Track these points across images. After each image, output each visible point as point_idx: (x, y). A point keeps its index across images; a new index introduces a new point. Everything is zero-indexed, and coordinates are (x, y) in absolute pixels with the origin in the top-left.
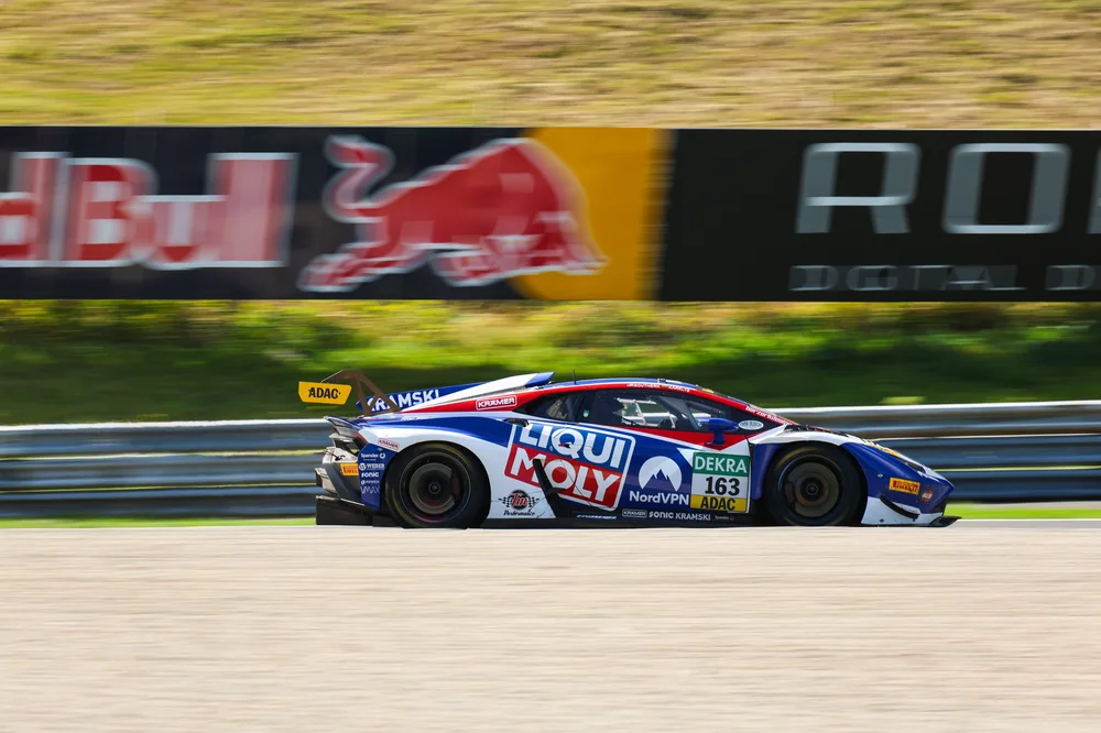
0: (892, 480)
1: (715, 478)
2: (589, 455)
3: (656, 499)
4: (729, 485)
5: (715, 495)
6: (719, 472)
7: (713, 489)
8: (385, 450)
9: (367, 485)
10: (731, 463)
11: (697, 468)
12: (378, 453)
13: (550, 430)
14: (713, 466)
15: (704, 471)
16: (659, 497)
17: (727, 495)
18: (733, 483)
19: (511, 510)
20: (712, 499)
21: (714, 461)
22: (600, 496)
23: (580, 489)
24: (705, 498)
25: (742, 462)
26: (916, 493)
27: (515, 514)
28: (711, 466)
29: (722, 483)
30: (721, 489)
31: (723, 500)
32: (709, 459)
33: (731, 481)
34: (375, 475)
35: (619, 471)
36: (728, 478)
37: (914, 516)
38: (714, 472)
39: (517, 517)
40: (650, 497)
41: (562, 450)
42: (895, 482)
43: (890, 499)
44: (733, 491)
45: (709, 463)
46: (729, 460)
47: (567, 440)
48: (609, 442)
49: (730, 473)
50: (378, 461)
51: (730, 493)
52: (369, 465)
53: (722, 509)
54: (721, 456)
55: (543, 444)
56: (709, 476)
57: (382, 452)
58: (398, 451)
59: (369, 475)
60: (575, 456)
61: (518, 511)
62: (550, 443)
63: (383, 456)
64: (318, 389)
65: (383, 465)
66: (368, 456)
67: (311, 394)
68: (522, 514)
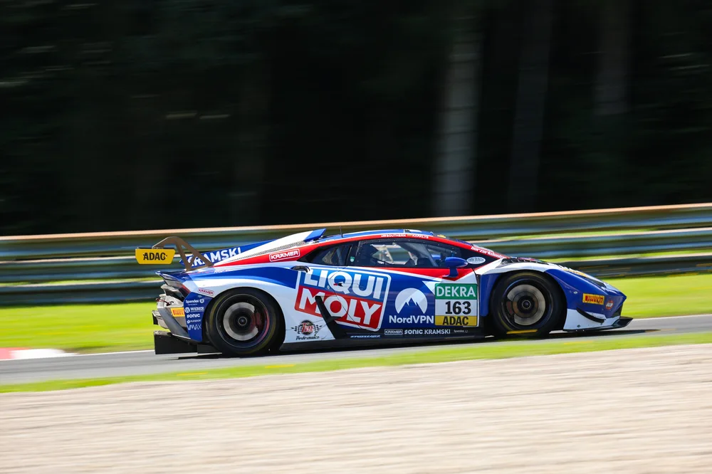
0: (584, 295)
1: (453, 302)
2: (357, 291)
3: (410, 320)
4: (463, 307)
5: (453, 314)
6: (455, 297)
7: (452, 310)
8: (203, 296)
9: (191, 323)
10: (463, 290)
11: (438, 295)
12: (199, 299)
13: (327, 273)
14: (450, 293)
15: (444, 297)
16: (411, 319)
17: (462, 314)
18: (466, 305)
19: (301, 335)
20: (451, 318)
21: (451, 289)
22: (367, 320)
23: (351, 317)
24: (446, 318)
25: (471, 288)
26: (602, 304)
27: (304, 338)
28: (448, 293)
29: (457, 305)
30: (457, 310)
31: (459, 318)
32: (446, 288)
33: (464, 303)
34: (197, 316)
35: (380, 302)
36: (462, 301)
37: (601, 321)
38: (451, 298)
39: (306, 340)
40: (404, 319)
41: (337, 288)
42: (587, 297)
43: (583, 310)
44: (466, 311)
45: (447, 291)
46: (461, 288)
47: (339, 281)
48: (371, 279)
49: (463, 298)
50: (199, 305)
51: (464, 312)
52: (192, 309)
53: (459, 324)
54: (455, 285)
55: (322, 285)
56: (447, 301)
57: (201, 298)
58: (214, 297)
59: (192, 316)
60: (347, 292)
61: (307, 336)
62: (327, 283)
63: (202, 301)
64: (150, 254)
65: (203, 308)
66: (191, 302)
67: (145, 258)
68: (310, 338)
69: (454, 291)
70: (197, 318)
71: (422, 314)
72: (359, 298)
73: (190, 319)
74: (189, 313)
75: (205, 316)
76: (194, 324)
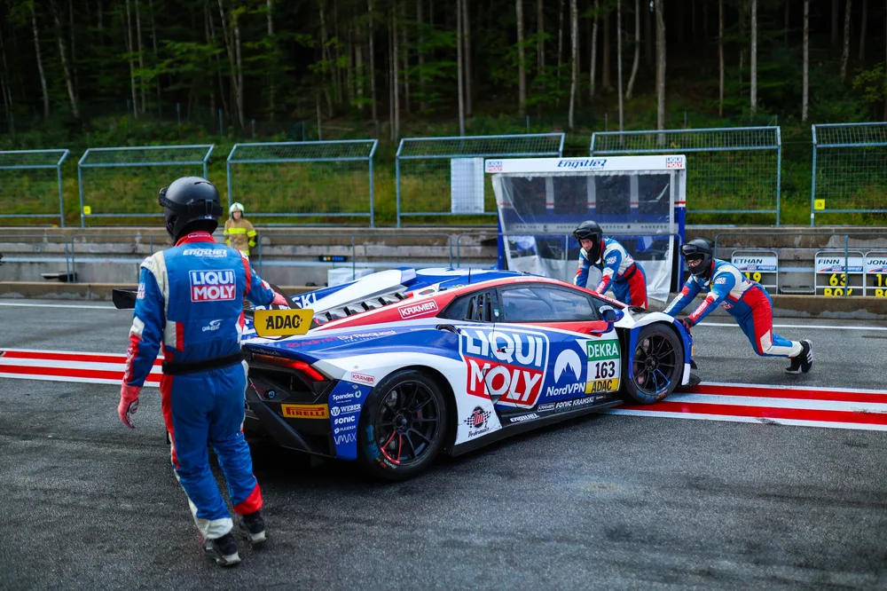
1: (601, 362)
2: (520, 358)
3: (563, 391)
4: (609, 368)
5: (601, 379)
6: (603, 358)
7: (600, 374)
8: (361, 387)
10: (609, 347)
11: (589, 356)
12: (353, 391)
14: (599, 353)
15: (594, 359)
16: (566, 389)
17: (608, 377)
18: (611, 366)
19: (474, 430)
20: (599, 383)
21: (599, 348)
23: (513, 392)
24: (595, 383)
25: (614, 345)
27: (476, 433)
29: (605, 367)
30: (604, 373)
31: (605, 382)
34: (351, 419)
35: (540, 371)
36: (608, 361)
38: (600, 358)
39: (477, 436)
40: (560, 390)
41: (500, 356)
44: (611, 372)
46: (607, 346)
47: (502, 346)
48: (531, 341)
50: (354, 401)
51: (609, 375)
52: (344, 409)
53: (604, 390)
54: (602, 343)
55: (485, 353)
57: (357, 390)
58: (374, 386)
59: (343, 420)
60: (510, 360)
61: (479, 430)
62: (490, 350)
63: (358, 395)
64: (277, 317)
65: (359, 406)
66: (341, 397)
67: (268, 326)
68: (481, 432)
69: (602, 350)
70: (351, 424)
71: (576, 381)
72: (522, 368)
73: (339, 426)
74: (338, 417)
75: (363, 418)
76: (346, 433)
